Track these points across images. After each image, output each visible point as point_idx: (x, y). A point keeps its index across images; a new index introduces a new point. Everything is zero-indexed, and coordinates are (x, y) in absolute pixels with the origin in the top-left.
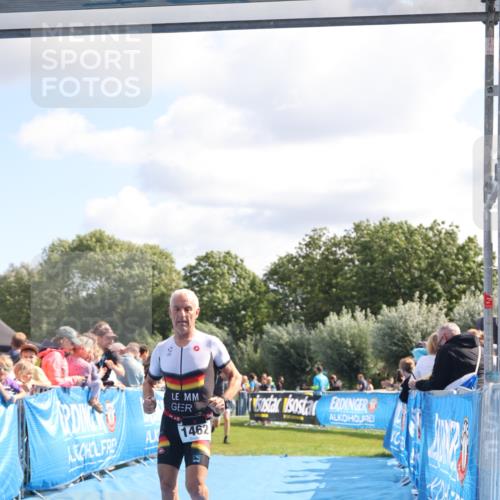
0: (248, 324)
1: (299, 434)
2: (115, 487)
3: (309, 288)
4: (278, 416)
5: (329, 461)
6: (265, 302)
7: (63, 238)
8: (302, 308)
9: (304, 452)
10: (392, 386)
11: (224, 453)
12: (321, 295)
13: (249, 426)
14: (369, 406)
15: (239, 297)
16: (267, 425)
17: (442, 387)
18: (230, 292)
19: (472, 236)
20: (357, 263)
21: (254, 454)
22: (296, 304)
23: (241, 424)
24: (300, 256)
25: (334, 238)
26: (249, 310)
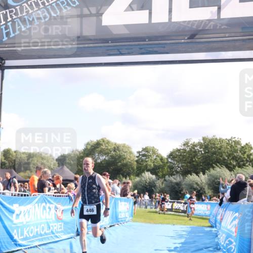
0: (160, 174)
1: (179, 217)
2: (110, 234)
3: (184, 162)
4: (171, 210)
5: (191, 227)
6: (167, 167)
7: (92, 140)
8: (181, 169)
9: (181, 224)
10: (216, 200)
11: (150, 223)
12: (189, 164)
13: (159, 213)
14: (207, 208)
15: (156, 164)
16: (166, 213)
17: (236, 201)
18: (154, 162)
19: (247, 143)
20: (203, 152)
21: (162, 223)
22: (179, 167)
23: (156, 212)
24: (181, 149)
25: (194, 143)
26: (161, 169)
